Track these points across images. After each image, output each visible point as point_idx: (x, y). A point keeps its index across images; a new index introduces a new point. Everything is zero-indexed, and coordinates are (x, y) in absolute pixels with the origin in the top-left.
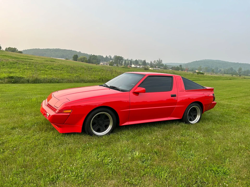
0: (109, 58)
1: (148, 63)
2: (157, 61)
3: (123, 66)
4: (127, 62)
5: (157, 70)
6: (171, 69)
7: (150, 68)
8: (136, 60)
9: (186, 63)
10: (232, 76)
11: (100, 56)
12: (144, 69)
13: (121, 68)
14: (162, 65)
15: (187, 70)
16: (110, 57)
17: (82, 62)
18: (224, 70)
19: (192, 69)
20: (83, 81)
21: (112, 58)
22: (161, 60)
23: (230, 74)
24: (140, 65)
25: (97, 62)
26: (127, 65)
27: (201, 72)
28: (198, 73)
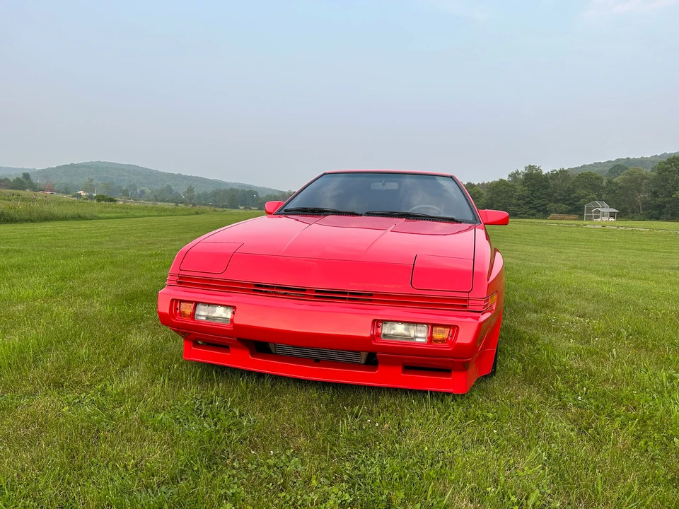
10: (178, 206)
15: (51, 190)
23: (169, 201)
28: (100, 199)
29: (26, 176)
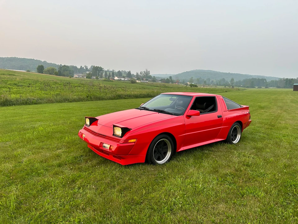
0: (84, 69)
1: (133, 74)
2: (144, 72)
3: (103, 79)
4: (108, 73)
5: (145, 83)
6: (160, 81)
7: (137, 81)
8: (119, 71)
9: (176, 74)
10: (226, 87)
11: (73, 67)
12: (130, 82)
13: (102, 81)
14: (150, 77)
15: (178, 82)
16: (86, 68)
17: (50, 74)
18: (216, 81)
19: (183, 81)
20: (67, 100)
21: (89, 69)
22: (148, 71)
23: (222, 85)
24: (124, 77)
25: (70, 73)
26: (109, 77)
27: (193, 84)
28: (191, 85)
29: (171, 77)
